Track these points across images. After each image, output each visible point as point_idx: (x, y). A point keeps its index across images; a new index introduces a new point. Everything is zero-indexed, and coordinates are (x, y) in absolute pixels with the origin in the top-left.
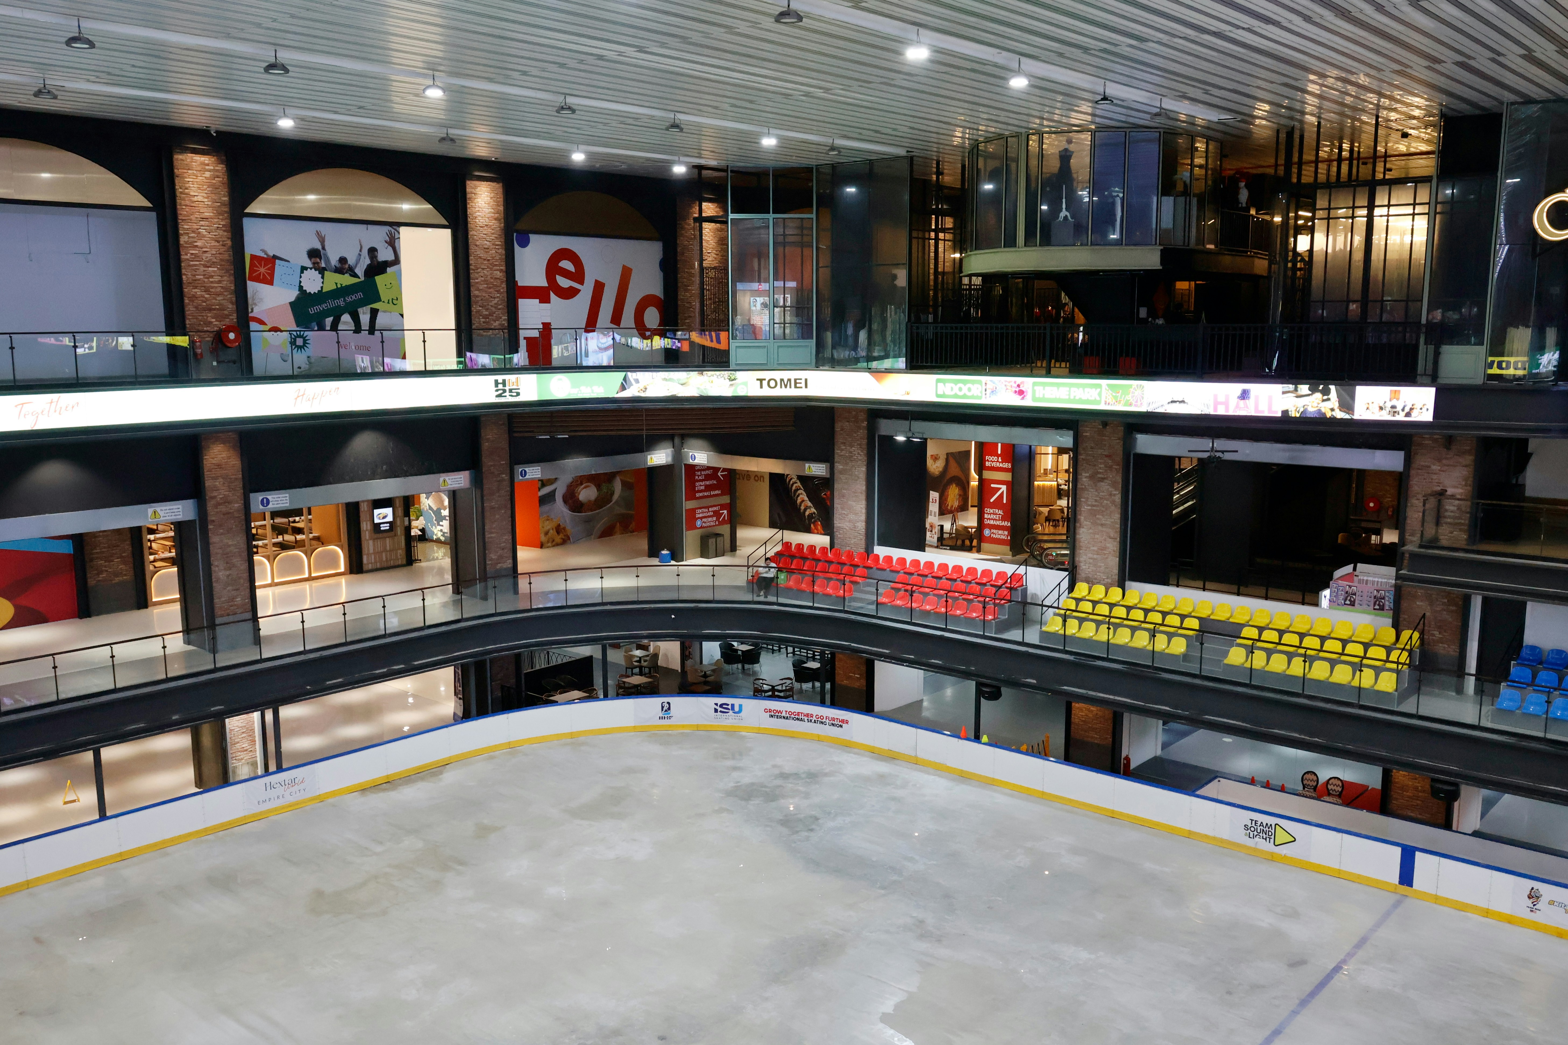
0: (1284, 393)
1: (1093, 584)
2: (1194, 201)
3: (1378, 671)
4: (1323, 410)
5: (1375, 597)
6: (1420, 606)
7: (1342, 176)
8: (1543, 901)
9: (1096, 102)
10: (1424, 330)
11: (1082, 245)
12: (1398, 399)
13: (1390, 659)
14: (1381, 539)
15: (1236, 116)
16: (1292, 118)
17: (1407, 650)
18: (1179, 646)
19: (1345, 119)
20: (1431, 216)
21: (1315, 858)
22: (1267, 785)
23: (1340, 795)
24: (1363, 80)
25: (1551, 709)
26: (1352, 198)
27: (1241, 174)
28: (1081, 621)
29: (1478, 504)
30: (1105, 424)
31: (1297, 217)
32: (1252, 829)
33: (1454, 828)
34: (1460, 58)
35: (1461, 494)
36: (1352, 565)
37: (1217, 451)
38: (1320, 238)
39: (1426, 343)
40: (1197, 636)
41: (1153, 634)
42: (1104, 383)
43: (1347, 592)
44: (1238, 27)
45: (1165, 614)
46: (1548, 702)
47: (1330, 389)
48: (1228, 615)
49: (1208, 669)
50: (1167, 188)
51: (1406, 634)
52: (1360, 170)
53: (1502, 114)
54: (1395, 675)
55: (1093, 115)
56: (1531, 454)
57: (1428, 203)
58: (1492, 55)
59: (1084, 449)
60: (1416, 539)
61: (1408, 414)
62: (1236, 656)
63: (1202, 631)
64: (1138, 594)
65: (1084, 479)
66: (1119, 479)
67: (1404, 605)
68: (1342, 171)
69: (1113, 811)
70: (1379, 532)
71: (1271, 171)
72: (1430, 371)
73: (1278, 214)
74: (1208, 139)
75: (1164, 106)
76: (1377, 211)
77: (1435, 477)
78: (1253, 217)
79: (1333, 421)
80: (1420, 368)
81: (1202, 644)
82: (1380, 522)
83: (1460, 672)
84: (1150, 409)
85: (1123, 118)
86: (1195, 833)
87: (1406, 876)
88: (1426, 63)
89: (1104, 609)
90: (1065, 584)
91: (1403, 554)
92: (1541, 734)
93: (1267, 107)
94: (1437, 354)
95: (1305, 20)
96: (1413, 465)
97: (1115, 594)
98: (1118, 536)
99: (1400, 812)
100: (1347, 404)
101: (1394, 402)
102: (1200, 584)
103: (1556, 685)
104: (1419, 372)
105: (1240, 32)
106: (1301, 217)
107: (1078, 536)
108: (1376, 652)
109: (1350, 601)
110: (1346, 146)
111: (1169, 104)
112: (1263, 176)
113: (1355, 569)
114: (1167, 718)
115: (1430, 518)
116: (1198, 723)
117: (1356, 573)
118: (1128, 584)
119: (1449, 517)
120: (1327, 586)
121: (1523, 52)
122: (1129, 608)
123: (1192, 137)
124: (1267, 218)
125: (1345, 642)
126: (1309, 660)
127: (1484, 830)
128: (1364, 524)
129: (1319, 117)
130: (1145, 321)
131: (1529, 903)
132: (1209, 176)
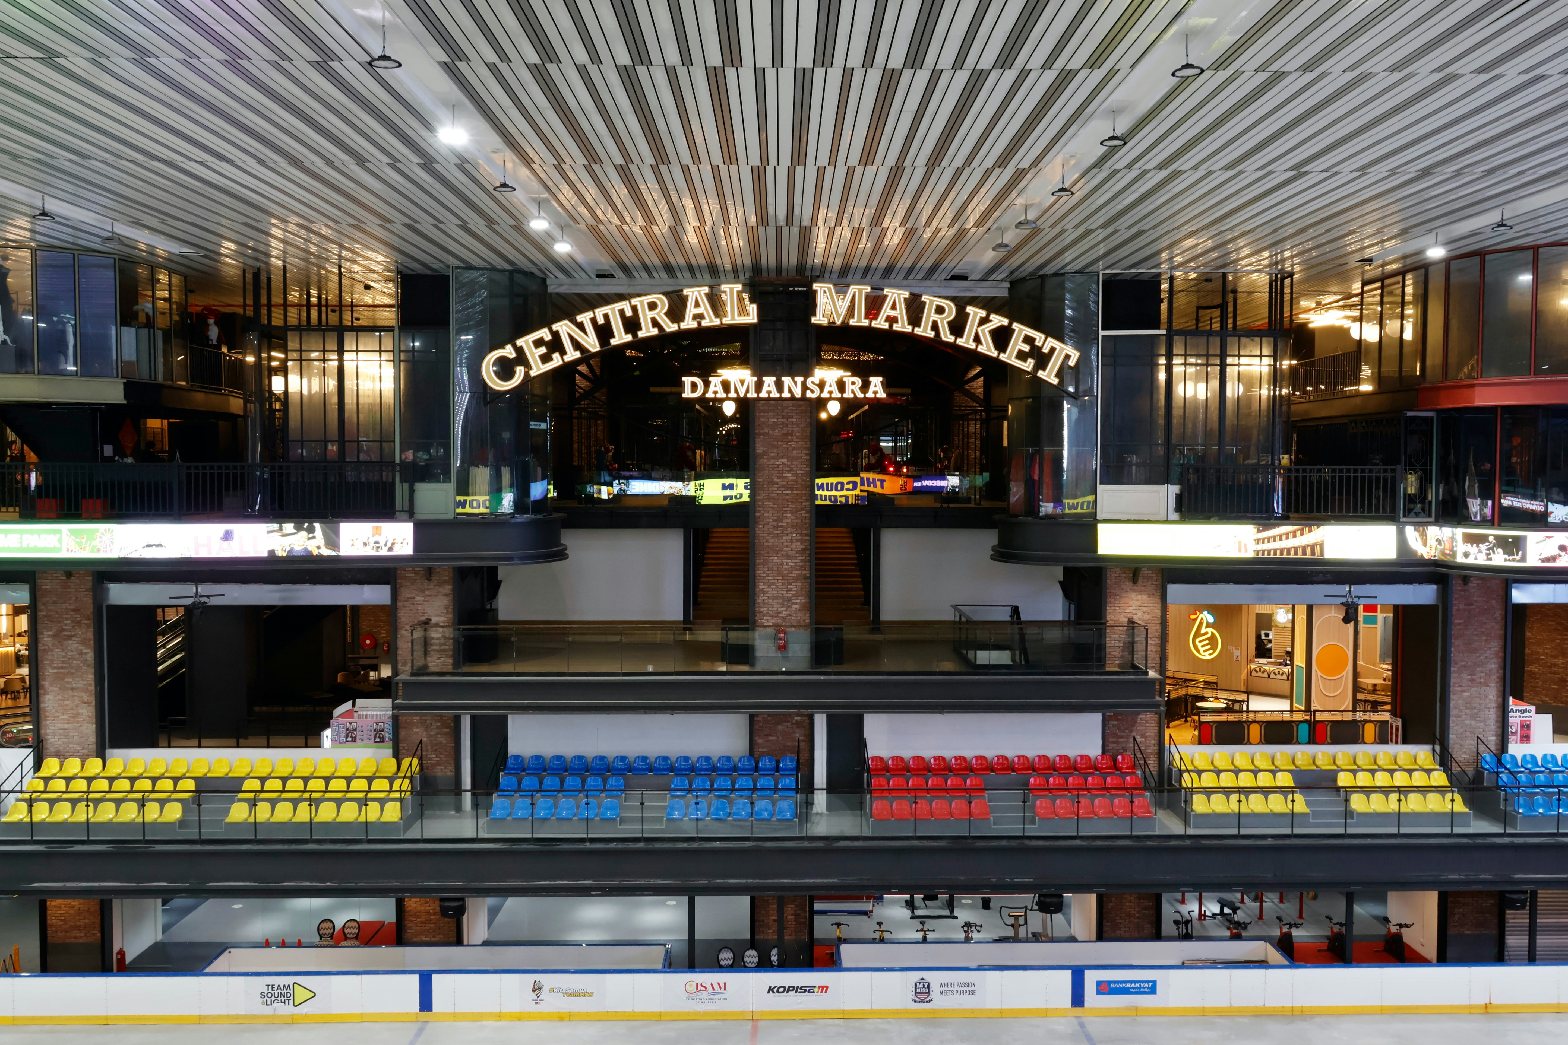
0: (269, 532)
1: (66, 758)
2: (160, 334)
3: (382, 802)
4: (310, 549)
5: (375, 730)
6: (417, 733)
7: (312, 321)
8: (545, 990)
9: (34, 217)
10: (398, 468)
11: (27, 373)
12: (380, 535)
13: (394, 789)
14: (379, 674)
15: (199, 250)
16: (257, 259)
17: (408, 778)
18: (174, 812)
19: (311, 267)
20: (396, 362)
21: (337, 1009)
22: (283, 945)
23: (356, 938)
24: (324, 231)
25: (536, 810)
26: (322, 341)
27: (210, 311)
28: (52, 802)
29: (459, 629)
30: (69, 575)
31: (270, 358)
32: (270, 995)
33: (465, 943)
34: (409, 221)
35: (444, 622)
36: (351, 702)
37: (201, 596)
38: (294, 380)
39: (402, 481)
40: (193, 798)
41: (142, 804)
42: (65, 528)
43: (347, 729)
44: (190, 159)
45: (154, 780)
46: (532, 804)
47: (314, 527)
48: (227, 770)
49: (208, 833)
50: (128, 317)
51: (406, 762)
52: (329, 317)
53: (449, 276)
54: (399, 804)
55: (32, 231)
56: (501, 581)
57: (393, 351)
58: (435, 222)
59: (44, 604)
60: (408, 668)
61: (390, 549)
62: (238, 813)
63: (198, 791)
64: (121, 762)
65: (46, 638)
66: (90, 635)
67: (403, 733)
68: (312, 316)
69: (107, 1018)
70: (376, 668)
71: (240, 311)
72: (406, 508)
73: (250, 354)
74: (171, 272)
75: (115, 230)
76: (347, 356)
77: (420, 607)
78: (225, 355)
79: (321, 559)
80: (398, 506)
81: (199, 805)
82: (376, 658)
83: (457, 790)
84: (123, 554)
85: (70, 239)
86: (206, 1017)
87: (426, 1003)
88: (380, 222)
89: (82, 785)
90: (30, 763)
91: (397, 684)
92: (529, 836)
93: (231, 246)
94: (412, 492)
95: (259, 162)
96: (399, 598)
97: (94, 765)
98: (92, 700)
99: (415, 939)
100: (332, 541)
101: (377, 538)
102: (195, 742)
103: (537, 787)
104: (397, 509)
105: (193, 164)
106: (276, 359)
107: (42, 705)
108: (381, 784)
109: (351, 737)
110: (313, 292)
111: (122, 229)
112: (234, 315)
113: (354, 705)
114: (166, 896)
115: (419, 648)
116: (202, 893)
117: (355, 709)
118: (109, 752)
119: (436, 644)
120: (327, 726)
121: (459, 223)
122: (111, 780)
123: (153, 268)
124: (240, 357)
125: (349, 779)
126: (314, 803)
127: (492, 939)
128: (362, 662)
129: (284, 261)
130: (111, 459)
131: (533, 996)
132: (174, 312)
